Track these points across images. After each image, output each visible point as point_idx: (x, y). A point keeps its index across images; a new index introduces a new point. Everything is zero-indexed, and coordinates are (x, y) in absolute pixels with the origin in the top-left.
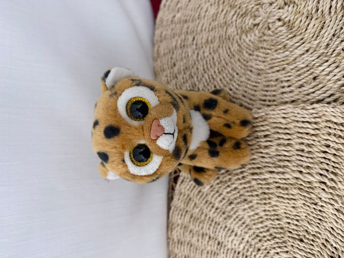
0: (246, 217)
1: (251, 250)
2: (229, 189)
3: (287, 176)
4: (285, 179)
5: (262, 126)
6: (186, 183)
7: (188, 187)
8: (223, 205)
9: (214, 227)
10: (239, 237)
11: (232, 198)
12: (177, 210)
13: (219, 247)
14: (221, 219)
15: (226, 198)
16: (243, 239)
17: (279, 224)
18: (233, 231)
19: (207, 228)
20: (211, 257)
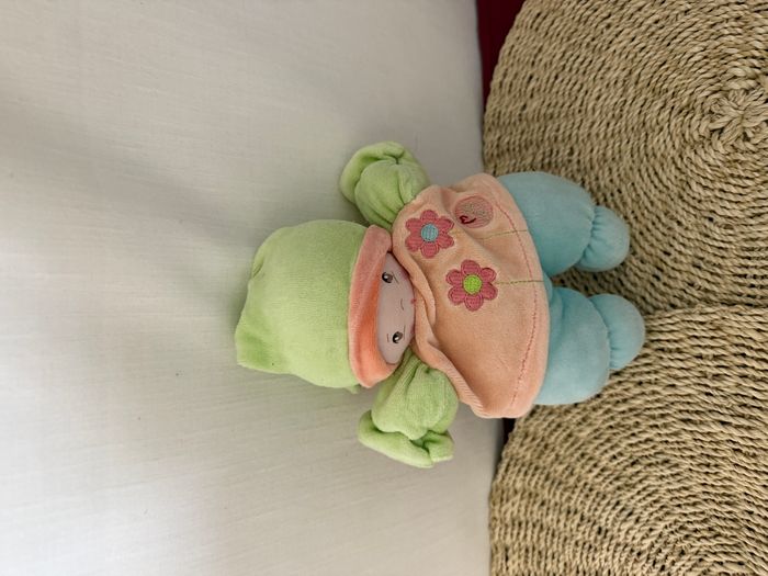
0: (662, 490)
1: (665, 551)
2: (634, 440)
3: (757, 435)
4: (751, 439)
5: (713, 338)
6: (542, 418)
7: (546, 424)
9: (594, 500)
10: (644, 525)
11: (640, 454)
12: (515, 465)
13: (599, 537)
14: (611, 488)
16: (651, 530)
17: (729, 512)
18: (631, 514)
19: (579, 502)
20: (582, 554)
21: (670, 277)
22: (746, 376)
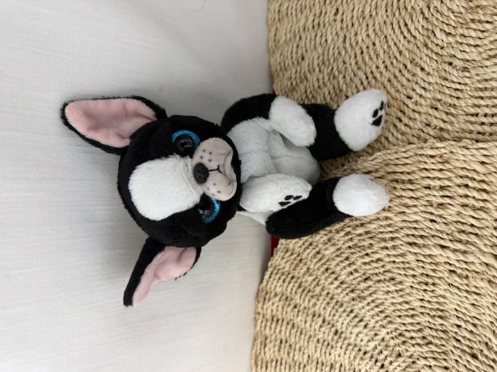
0: (387, 303)
1: (385, 353)
2: (367, 259)
3: (470, 258)
4: (466, 262)
8: (354, 279)
9: (333, 308)
10: (371, 331)
11: (371, 272)
13: (336, 338)
14: (347, 299)
15: (360, 271)
16: (376, 335)
17: (442, 325)
18: (361, 321)
19: (322, 307)
20: (321, 349)
21: (410, 118)
22: (467, 206)
